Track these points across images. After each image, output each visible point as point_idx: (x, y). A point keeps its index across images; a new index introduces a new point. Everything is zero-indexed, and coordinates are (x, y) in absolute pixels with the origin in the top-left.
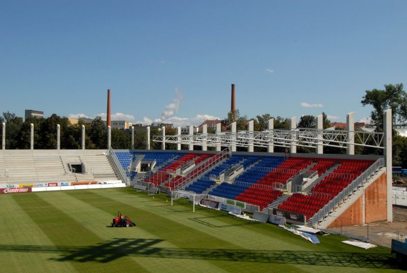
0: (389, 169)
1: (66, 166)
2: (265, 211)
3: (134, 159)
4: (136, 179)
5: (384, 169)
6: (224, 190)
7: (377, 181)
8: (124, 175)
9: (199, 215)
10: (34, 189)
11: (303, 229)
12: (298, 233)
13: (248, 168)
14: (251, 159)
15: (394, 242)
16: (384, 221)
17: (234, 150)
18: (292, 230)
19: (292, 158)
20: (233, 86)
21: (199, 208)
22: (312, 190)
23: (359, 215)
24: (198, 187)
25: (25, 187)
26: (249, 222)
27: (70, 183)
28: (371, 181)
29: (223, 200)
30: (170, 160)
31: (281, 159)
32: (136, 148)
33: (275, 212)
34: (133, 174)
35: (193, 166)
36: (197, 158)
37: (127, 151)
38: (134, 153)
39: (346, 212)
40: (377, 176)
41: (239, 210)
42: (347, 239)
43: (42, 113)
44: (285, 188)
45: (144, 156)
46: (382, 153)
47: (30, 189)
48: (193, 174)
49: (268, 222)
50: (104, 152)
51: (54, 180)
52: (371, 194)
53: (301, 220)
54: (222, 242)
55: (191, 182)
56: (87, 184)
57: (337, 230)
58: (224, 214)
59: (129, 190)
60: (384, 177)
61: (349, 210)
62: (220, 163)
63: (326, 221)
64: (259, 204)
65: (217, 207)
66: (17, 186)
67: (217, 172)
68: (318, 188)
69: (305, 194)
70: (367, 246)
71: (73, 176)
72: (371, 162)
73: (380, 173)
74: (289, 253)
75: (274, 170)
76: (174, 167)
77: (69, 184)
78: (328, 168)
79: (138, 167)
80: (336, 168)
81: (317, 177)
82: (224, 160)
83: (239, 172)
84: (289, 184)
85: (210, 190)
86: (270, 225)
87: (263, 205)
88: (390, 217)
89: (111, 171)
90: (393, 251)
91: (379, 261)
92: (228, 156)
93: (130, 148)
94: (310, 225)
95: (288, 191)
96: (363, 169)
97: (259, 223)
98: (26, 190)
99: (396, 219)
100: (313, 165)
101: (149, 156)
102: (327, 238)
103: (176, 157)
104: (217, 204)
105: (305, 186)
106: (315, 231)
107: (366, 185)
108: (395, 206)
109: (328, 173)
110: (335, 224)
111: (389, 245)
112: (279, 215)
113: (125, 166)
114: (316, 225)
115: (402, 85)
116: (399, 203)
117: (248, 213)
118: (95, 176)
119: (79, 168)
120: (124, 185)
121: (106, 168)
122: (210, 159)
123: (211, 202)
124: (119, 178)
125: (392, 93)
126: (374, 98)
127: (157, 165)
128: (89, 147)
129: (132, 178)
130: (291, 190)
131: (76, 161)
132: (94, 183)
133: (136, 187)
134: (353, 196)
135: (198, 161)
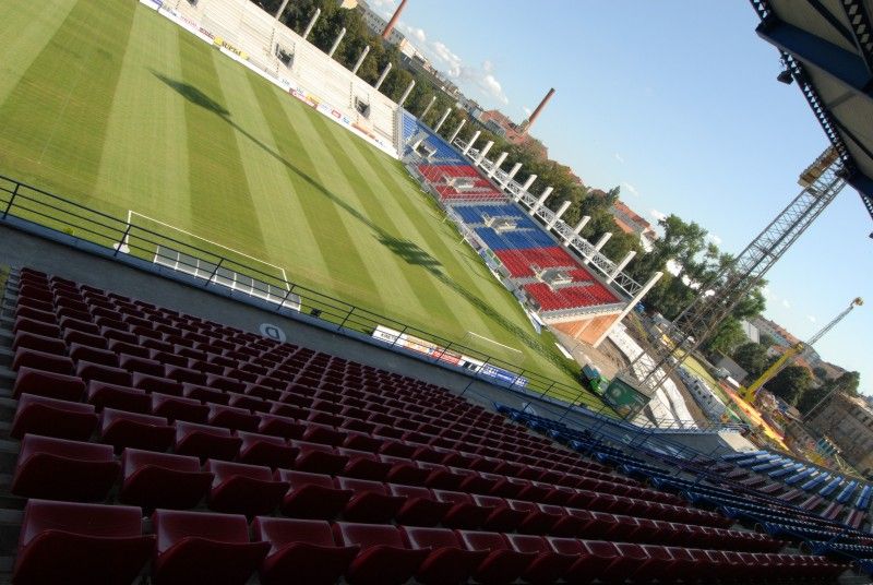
0: (623, 314)
1: (353, 102)
2: (514, 280)
3: (417, 132)
4: (410, 158)
5: (620, 311)
6: (487, 234)
7: (609, 317)
8: (400, 145)
9: (464, 250)
10: (319, 109)
11: (534, 315)
12: (530, 318)
13: (520, 230)
14: (525, 222)
15: (587, 366)
16: (590, 345)
17: (517, 200)
18: (526, 311)
19: (561, 249)
20: (552, 91)
21: (465, 243)
22: (559, 290)
23: (577, 330)
24: (471, 215)
25: (312, 100)
26: (499, 284)
27: (351, 123)
28: (604, 314)
29: (485, 246)
30: (450, 160)
31: (552, 243)
32: (425, 121)
33: (521, 288)
34: (409, 151)
35: (468, 187)
36: (478, 179)
37: (414, 118)
38: (419, 125)
39: (571, 323)
40: (611, 313)
41: (495, 264)
42: (559, 342)
44: (540, 272)
45: (428, 136)
46: (629, 300)
47: (316, 106)
48: (468, 194)
49: (512, 293)
50: (394, 105)
51: (338, 109)
52: (597, 322)
53: (536, 308)
54: (480, 292)
55: (463, 204)
56: (366, 133)
57: (556, 332)
58: (481, 261)
59: (401, 165)
60: (616, 317)
61: (574, 323)
62: (498, 203)
63: (553, 319)
64: (512, 272)
65: (478, 249)
66: (305, 94)
67: (492, 211)
68: (565, 291)
69: (552, 289)
70: (568, 356)
71: (354, 115)
72: (617, 301)
73: (614, 313)
74: (521, 331)
75: (541, 249)
76: (453, 173)
77: (349, 119)
78: (583, 280)
79: (417, 145)
80: (588, 284)
81: (569, 281)
82: (503, 203)
83: (510, 227)
84: (545, 271)
85: (477, 226)
86: (512, 295)
87: (516, 275)
88: (596, 345)
89: (390, 133)
90: (582, 370)
91: (570, 371)
92: (508, 201)
93: (418, 116)
94: (541, 316)
95: (539, 277)
96: (607, 302)
97: (504, 288)
98: (313, 105)
99: (599, 348)
100: (573, 268)
101: (432, 140)
102: (547, 334)
103: (457, 161)
104: (479, 248)
105: (555, 283)
106: (542, 323)
107: (599, 314)
108: (608, 338)
109: (580, 284)
110: (557, 326)
111: (583, 365)
112: (523, 292)
113: (406, 135)
114: (544, 319)
115: (707, 232)
116: (611, 336)
117: (500, 274)
118: (376, 129)
119: (363, 109)
120: (397, 157)
121: (388, 128)
122: (488, 190)
123: (475, 241)
124: (395, 145)
125: (692, 233)
126: (673, 225)
127: (435, 156)
128: (383, 90)
129: (406, 153)
130: (543, 278)
131: (364, 99)
132: (372, 137)
133: (408, 167)
134: (585, 316)
135: (477, 185)
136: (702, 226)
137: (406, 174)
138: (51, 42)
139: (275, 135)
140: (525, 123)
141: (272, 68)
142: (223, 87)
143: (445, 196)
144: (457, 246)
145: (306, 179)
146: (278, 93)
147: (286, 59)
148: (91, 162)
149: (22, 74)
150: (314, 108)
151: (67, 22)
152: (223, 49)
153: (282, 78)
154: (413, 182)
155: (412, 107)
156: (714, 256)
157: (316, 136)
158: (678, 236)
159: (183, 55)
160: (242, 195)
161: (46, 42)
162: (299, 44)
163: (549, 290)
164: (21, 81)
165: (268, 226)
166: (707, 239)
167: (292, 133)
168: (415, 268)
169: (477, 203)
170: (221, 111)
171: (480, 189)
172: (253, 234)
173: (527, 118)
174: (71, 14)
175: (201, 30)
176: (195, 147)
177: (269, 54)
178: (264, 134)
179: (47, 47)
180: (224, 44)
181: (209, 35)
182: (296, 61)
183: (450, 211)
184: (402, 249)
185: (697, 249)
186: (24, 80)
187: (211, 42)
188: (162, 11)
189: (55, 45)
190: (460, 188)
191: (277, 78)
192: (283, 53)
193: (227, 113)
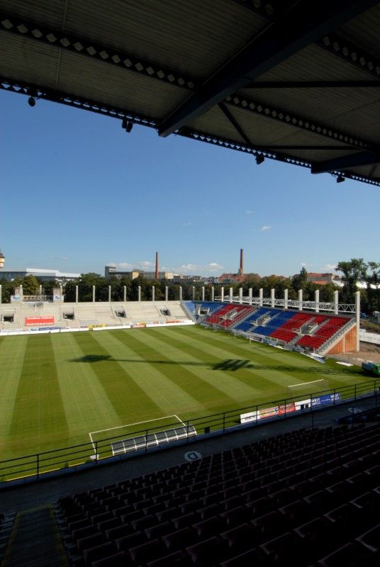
0: (358, 324)
1: (160, 312)
2: (290, 344)
3: (195, 307)
4: (200, 320)
5: (355, 324)
6: (260, 330)
7: (351, 330)
8: (192, 317)
9: (254, 345)
10: (148, 326)
11: (313, 355)
12: (312, 358)
13: (275, 316)
14: (273, 312)
15: (363, 364)
16: (354, 351)
17: (261, 305)
18: (308, 355)
19: (300, 313)
20: (242, 250)
21: (252, 341)
22: (315, 334)
23: (342, 348)
24: (245, 327)
26: (285, 351)
27: (165, 322)
28: (348, 330)
29: (263, 336)
30: (218, 308)
31: (294, 313)
32: (196, 299)
33: (296, 345)
34: (197, 317)
35: (235, 314)
36: (237, 308)
37: (190, 301)
38: (195, 303)
39: (335, 346)
40: (351, 328)
41: (274, 342)
42: (341, 361)
43: (115, 268)
44: (299, 331)
45: (201, 305)
46: (354, 315)
48: (237, 318)
50: (178, 302)
51: (156, 320)
52: (348, 337)
53: (312, 350)
54: (278, 362)
55: (238, 324)
56: (174, 322)
57: (332, 356)
58: (266, 345)
59: (197, 326)
60: (355, 328)
61: (337, 345)
62: (254, 312)
63: (325, 351)
64: (285, 340)
65: (261, 340)
66: (138, 324)
67: (254, 318)
68: (319, 332)
70: (349, 365)
71: (164, 318)
72: (349, 319)
73: (353, 326)
74: (315, 369)
75: (291, 320)
76: (223, 313)
77: (163, 323)
78: (323, 321)
79: (199, 312)
80: (328, 321)
81: (317, 326)
82: (256, 311)
83: (268, 320)
84: (301, 329)
85: (252, 329)
86: (294, 352)
87: (288, 341)
88: (358, 349)
89: (184, 314)
90: (362, 368)
91: (357, 373)
92: (258, 308)
93: (192, 300)
94: (317, 353)
95: (300, 334)
96: (344, 323)
97: (288, 351)
99: (361, 350)
100: (313, 319)
101: (204, 305)
102: (328, 360)
103: (222, 306)
105: (311, 331)
106: (321, 357)
107: (346, 332)
108: (360, 341)
109: (324, 324)
110: (330, 353)
111: (361, 365)
112: (299, 347)
113: (192, 311)
114: (320, 353)
115: (362, 259)
116: (362, 340)
117: (281, 345)
118: (177, 317)
119: (166, 313)
120: (194, 323)
121: (181, 313)
122: (245, 309)
123: (256, 337)
124: (190, 319)
125: (356, 264)
126: (344, 267)
127: (210, 311)
128: (170, 299)
129: (197, 319)
130: (303, 333)
131: (164, 308)
132: (178, 322)
133: (201, 324)
134: (339, 338)
135: (238, 311)
136: (357, 258)
137: (203, 328)
138: (22, 375)
139: (135, 351)
140: (240, 270)
141: (119, 322)
142: (102, 345)
143: (227, 326)
144: (249, 345)
145: (161, 362)
146: (126, 331)
147: (122, 315)
148: (61, 420)
149: (15, 398)
150: (145, 327)
151: (25, 362)
152: (94, 329)
153: (125, 325)
154: (208, 329)
155: (186, 297)
156: (377, 267)
157: (153, 339)
158: (350, 270)
159: (79, 343)
160: (136, 390)
161: (19, 377)
162: (125, 305)
163: (309, 337)
164: (16, 402)
165: (156, 397)
166: (366, 262)
167: (143, 345)
168: (238, 371)
169: (244, 319)
170: (106, 358)
171: (241, 312)
172: (151, 407)
173: (239, 267)
174: (25, 357)
175: (81, 327)
176: (103, 381)
177: (114, 318)
178: (130, 354)
179: (21, 378)
180: (94, 327)
181: (86, 327)
182: (127, 314)
183: (234, 331)
184: (226, 366)
185: (365, 269)
186: (17, 400)
187: (87, 329)
188: (62, 331)
189: (24, 375)
190: (231, 318)
191: (122, 325)
192: (120, 313)
193: (109, 356)
